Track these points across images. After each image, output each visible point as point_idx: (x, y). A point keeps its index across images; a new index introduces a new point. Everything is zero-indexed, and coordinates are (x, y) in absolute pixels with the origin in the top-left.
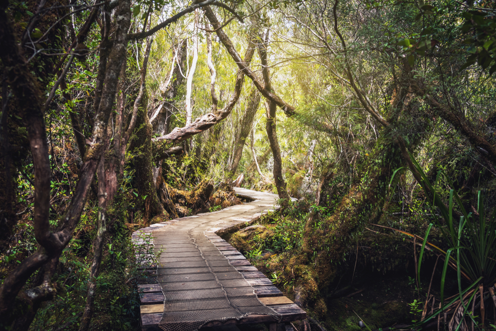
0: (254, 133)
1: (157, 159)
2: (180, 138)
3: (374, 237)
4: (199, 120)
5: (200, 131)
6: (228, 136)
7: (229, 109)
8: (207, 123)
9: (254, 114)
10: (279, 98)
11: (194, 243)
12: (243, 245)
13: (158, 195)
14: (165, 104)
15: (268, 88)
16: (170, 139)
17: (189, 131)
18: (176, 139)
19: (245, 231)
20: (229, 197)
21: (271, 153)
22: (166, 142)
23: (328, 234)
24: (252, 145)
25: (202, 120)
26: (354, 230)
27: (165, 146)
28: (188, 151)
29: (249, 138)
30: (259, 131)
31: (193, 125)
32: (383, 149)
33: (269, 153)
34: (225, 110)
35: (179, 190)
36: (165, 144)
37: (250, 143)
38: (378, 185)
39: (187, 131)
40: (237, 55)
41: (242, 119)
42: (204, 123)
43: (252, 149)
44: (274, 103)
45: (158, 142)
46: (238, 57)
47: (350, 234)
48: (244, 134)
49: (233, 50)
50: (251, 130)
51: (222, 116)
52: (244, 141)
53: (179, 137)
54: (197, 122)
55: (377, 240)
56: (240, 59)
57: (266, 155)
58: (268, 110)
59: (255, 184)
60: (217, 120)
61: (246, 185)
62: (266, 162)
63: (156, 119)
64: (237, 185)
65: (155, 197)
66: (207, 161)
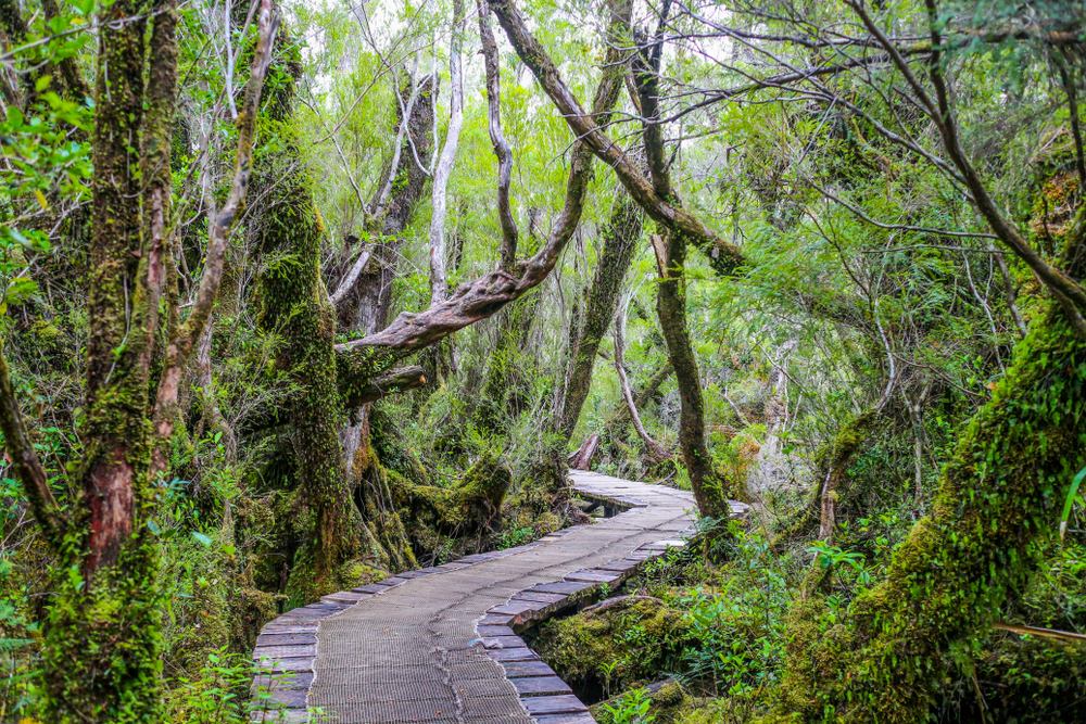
0: (624, 325)
1: (353, 404)
2: (415, 341)
3: (1016, 650)
4: (466, 291)
5: (470, 320)
6: (551, 334)
7: (550, 257)
8: (490, 298)
9: (621, 272)
10: (693, 220)
11: (440, 666)
12: (595, 653)
13: (355, 500)
14: (377, 250)
15: (662, 191)
16: (386, 345)
17: (438, 320)
18: (403, 345)
19: (601, 612)
20: (555, 503)
21: (673, 379)
22: (376, 354)
23: (867, 645)
24: (618, 358)
25: (475, 289)
26: (957, 633)
27: (372, 365)
28: (445, 374)
29: (608, 340)
30: (639, 321)
31: (451, 306)
32: (1049, 366)
33: (663, 377)
34: (540, 258)
35: (420, 484)
36: (371, 360)
37: (612, 352)
38: (1037, 486)
39: (433, 322)
40: (569, 98)
41: (590, 287)
42: (482, 297)
43: (618, 368)
44: (680, 237)
45: (354, 352)
46: (573, 103)
47: (944, 648)
48: (596, 328)
49: (557, 84)
50: (615, 318)
51: (531, 277)
52: (595, 346)
53: (411, 337)
54: (460, 295)
55: (1026, 659)
56: (577, 109)
57: (656, 384)
58: (663, 258)
59: (628, 461)
60: (518, 287)
61: (606, 464)
62: (658, 402)
63: (352, 290)
64: (581, 465)
65: (348, 508)
66: (494, 404)
